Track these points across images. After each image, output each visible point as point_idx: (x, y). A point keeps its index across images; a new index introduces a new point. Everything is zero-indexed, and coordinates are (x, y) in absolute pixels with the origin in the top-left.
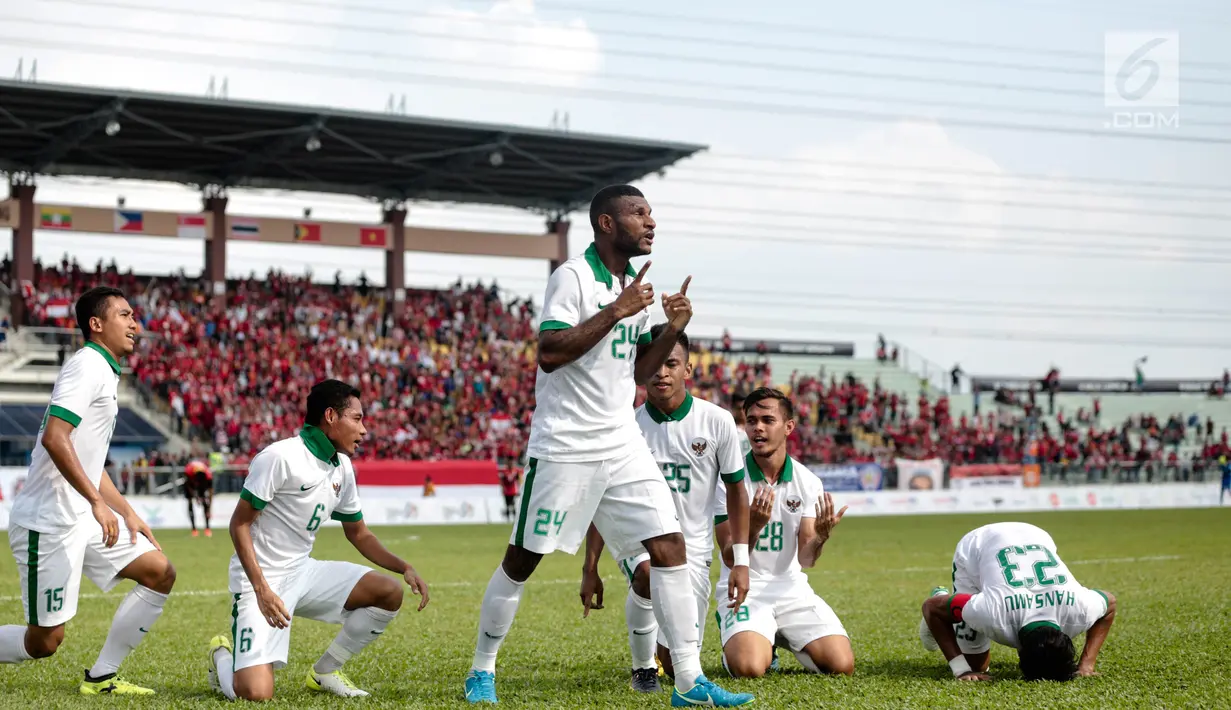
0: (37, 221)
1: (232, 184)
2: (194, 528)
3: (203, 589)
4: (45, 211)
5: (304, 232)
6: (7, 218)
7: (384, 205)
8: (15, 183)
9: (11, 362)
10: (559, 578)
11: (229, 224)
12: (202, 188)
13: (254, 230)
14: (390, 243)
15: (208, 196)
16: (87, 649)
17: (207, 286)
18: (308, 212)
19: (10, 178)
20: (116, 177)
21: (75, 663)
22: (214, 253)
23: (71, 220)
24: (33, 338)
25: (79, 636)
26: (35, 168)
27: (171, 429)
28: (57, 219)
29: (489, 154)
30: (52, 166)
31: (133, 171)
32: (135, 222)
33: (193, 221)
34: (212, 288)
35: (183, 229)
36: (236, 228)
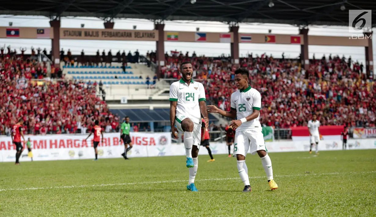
0: (166, 37)
1: (240, 21)
2: (230, 154)
3: (235, 177)
4: (168, 34)
5: (269, 39)
6: (154, 37)
7: (300, 27)
8: (156, 23)
9: (157, 92)
10: (373, 171)
11: (240, 37)
12: (228, 24)
13: (250, 38)
14: (302, 42)
15: (231, 26)
16: (192, 201)
17: (232, 60)
18: (270, 31)
19: (154, 22)
20: (196, 20)
21: (187, 206)
22: (234, 48)
23: (178, 37)
24: (165, 82)
25: (188, 196)
26: (164, 17)
27: (220, 117)
28: (173, 37)
29: (340, 6)
30: (170, 17)
31: (202, 17)
32: (203, 37)
33: (226, 36)
34: (234, 61)
35: (222, 39)
36: (242, 38)
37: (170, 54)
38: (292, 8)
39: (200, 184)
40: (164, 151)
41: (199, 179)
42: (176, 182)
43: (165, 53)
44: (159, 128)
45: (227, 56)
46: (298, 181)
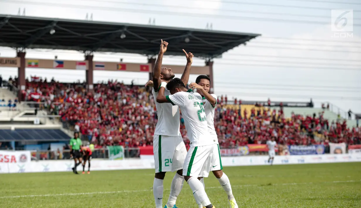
0: (27, 64)
1: (95, 51)
2: (84, 171)
3: (87, 192)
4: (29, 61)
5: (120, 67)
6: (16, 64)
7: (148, 57)
8: (18, 52)
9: (18, 114)
10: (212, 186)
11: (94, 65)
12: (84, 52)
13: (103, 66)
14: (150, 70)
15: (87, 55)
17: (87, 86)
18: (121, 60)
19: (17, 49)
20: (54, 49)
22: (89, 75)
23: (38, 64)
24: (26, 105)
26: (25, 46)
28: (33, 64)
29: (185, 38)
30: (31, 46)
31: (59, 46)
32: (61, 64)
33: (81, 63)
34: (88, 87)
35: (78, 67)
36: (97, 66)
37: (30, 80)
38: (142, 40)
39: (55, 199)
40: (24, 168)
41: (55, 194)
42: (34, 197)
43: (26, 78)
44: (19, 147)
45: (82, 82)
46: (144, 195)
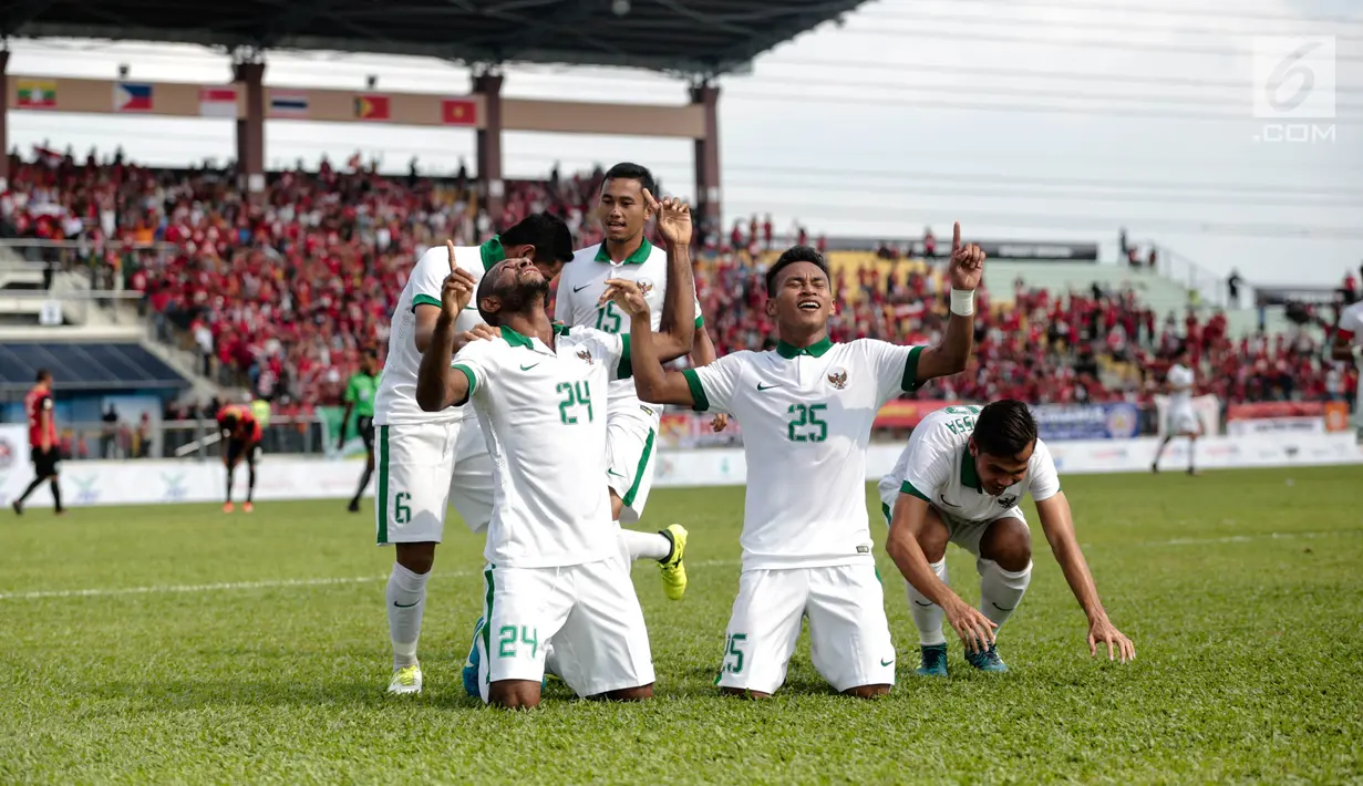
0: (12, 97)
1: (270, 45)
2: (229, 500)
3: (242, 581)
4: (22, 85)
5: (367, 107)
7: (473, 68)
11: (268, 99)
12: (230, 51)
13: (300, 105)
14: (482, 121)
15: (239, 62)
16: (91, 662)
17: (241, 180)
18: (372, 81)
20: (116, 38)
21: (74, 681)
22: (249, 137)
23: (55, 96)
24: (9, 253)
25: (78, 645)
26: (7, 28)
27: (196, 372)
28: (37, 96)
29: (611, 0)
30: (29, 26)
31: (136, 29)
32: (142, 97)
33: (219, 94)
34: (247, 182)
35: (207, 106)
36: (277, 104)
37: (27, 155)
38: (450, 4)
39: (121, 605)
40: (3, 490)
41: (120, 588)
42: (40, 598)
43: (10, 149)
45: (221, 163)
46: (456, 593)
